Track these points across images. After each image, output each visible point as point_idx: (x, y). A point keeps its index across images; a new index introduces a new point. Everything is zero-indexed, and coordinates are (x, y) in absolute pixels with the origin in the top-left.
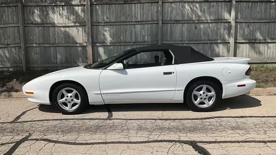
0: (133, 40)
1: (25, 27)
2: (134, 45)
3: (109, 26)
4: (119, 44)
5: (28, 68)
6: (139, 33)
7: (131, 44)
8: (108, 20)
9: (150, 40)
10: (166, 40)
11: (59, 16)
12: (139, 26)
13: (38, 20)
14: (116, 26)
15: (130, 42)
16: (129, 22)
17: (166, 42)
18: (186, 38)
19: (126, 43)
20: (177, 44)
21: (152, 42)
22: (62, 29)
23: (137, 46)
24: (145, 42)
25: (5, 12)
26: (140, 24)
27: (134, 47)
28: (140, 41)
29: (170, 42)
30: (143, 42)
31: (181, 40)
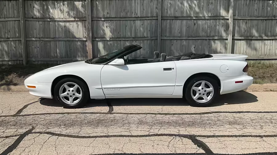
0: (133, 36)
1: (26, 21)
2: (134, 41)
3: (109, 21)
4: (119, 40)
5: (28, 62)
6: (138, 28)
8: (108, 16)
9: (149, 35)
10: (166, 36)
12: (139, 21)
13: (37, 14)
14: (116, 21)
15: (130, 38)
16: (129, 17)
17: (165, 38)
18: (184, 34)
19: (125, 38)
20: (176, 40)
21: (152, 38)
22: (62, 24)
23: (136, 41)
24: (145, 37)
25: (5, 6)
26: (140, 20)
27: (134, 42)
28: (139, 37)
29: (169, 38)
30: (143, 37)
31: (180, 36)
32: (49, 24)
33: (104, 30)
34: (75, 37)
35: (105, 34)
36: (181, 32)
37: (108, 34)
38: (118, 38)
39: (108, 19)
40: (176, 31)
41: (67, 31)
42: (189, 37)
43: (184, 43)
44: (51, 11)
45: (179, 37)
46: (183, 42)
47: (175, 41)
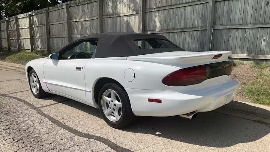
0: (182, 27)
1: (103, 18)
2: (183, 32)
3: (160, 11)
4: (168, 32)
6: (188, 16)
7: (179, 31)
8: (160, 5)
9: (200, 25)
10: (221, 24)
11: (124, 6)
12: (190, 7)
13: (110, 11)
14: (167, 10)
16: (179, 4)
17: (221, 27)
18: (249, 19)
19: (174, 29)
20: (236, 30)
21: (202, 28)
22: (125, 18)
23: (185, 33)
24: (195, 27)
25: (93, 7)
26: (191, 6)
27: (182, 34)
28: (189, 27)
29: (225, 27)
30: (193, 28)
31: (241, 23)
32: (116, 20)
33: (155, 21)
35: (155, 26)
36: (244, 17)
37: (158, 26)
38: (167, 30)
39: (159, 9)
40: (237, 17)
42: (255, 24)
43: (249, 33)
44: (119, 6)
45: (240, 25)
46: (247, 32)
47: (234, 31)
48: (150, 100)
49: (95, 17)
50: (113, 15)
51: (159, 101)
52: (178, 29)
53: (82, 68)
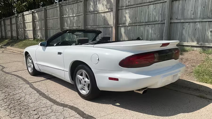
0: (147, 21)
2: (147, 25)
3: (130, 9)
4: (135, 25)
6: (151, 13)
7: (144, 24)
8: (129, 4)
9: (160, 19)
10: (177, 19)
11: (102, 6)
12: (152, 6)
14: (135, 8)
16: (144, 3)
17: (176, 21)
18: (199, 15)
19: (140, 22)
20: (188, 23)
21: (162, 22)
22: (103, 15)
23: (149, 25)
24: (156, 21)
25: (79, 6)
26: (153, 4)
27: (147, 26)
28: (151, 21)
29: (180, 21)
30: (155, 21)
31: (193, 18)
32: (96, 15)
33: (125, 17)
34: (108, 25)
35: (126, 20)
36: (195, 13)
37: (128, 20)
38: (135, 23)
39: (128, 7)
40: (189, 13)
41: (105, 20)
42: (204, 18)
43: (199, 26)
44: (98, 5)
45: (192, 19)
46: (197, 25)
47: (187, 24)
48: (110, 79)
49: (80, 14)
50: (93, 12)
51: (117, 79)
52: (143, 22)
53: (62, 53)
